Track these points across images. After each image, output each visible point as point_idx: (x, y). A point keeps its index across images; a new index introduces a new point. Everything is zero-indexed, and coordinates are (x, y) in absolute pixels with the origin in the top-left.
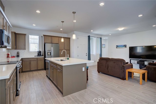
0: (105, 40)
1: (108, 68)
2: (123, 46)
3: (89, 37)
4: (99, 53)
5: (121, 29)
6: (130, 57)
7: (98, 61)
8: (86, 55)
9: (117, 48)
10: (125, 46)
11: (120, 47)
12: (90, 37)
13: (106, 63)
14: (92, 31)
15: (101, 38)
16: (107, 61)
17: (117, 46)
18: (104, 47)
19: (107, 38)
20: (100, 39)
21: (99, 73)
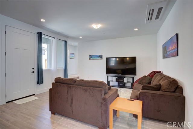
0: (75, 47)
1: (72, 103)
2: (99, 57)
3: (40, 35)
4: (63, 66)
5: (96, 26)
6: (107, 73)
7: (51, 87)
8: (33, 72)
9: (90, 59)
10: (101, 57)
11: (95, 59)
12: (43, 36)
13: (68, 91)
14: (43, 20)
15: (66, 42)
16: (70, 87)
17: (91, 57)
18: (73, 58)
19: (76, 44)
20: (64, 42)
21: (54, 114)
